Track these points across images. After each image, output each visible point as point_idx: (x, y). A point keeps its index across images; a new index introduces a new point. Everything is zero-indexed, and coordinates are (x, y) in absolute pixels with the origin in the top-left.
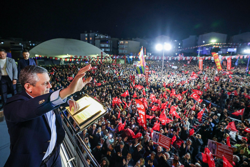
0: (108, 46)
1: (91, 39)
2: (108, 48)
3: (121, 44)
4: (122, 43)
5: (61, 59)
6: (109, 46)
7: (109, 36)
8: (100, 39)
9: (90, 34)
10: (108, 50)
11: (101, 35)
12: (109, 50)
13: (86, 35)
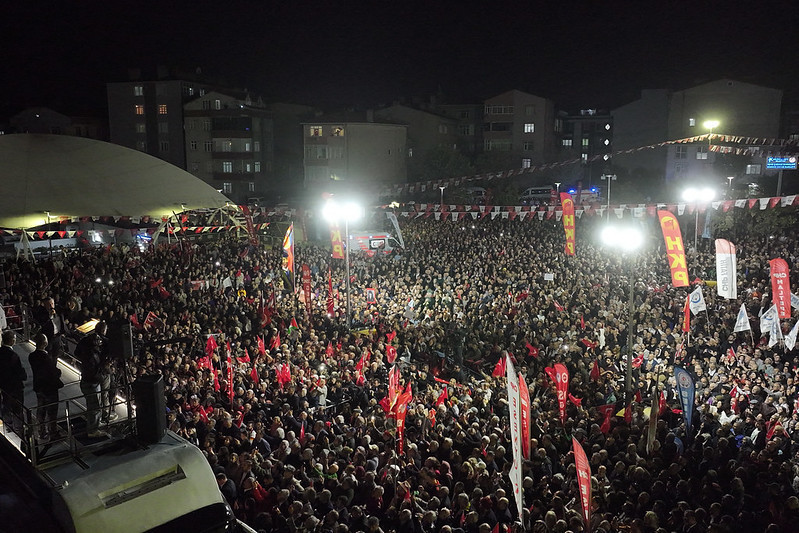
0: (252, 147)
1: (163, 109)
2: (249, 157)
3: (315, 139)
4: (316, 133)
5: (19, 232)
6: (257, 148)
7: (254, 100)
8: (208, 112)
9: (161, 88)
10: (253, 168)
11: (212, 93)
12: (257, 169)
13: (139, 91)
